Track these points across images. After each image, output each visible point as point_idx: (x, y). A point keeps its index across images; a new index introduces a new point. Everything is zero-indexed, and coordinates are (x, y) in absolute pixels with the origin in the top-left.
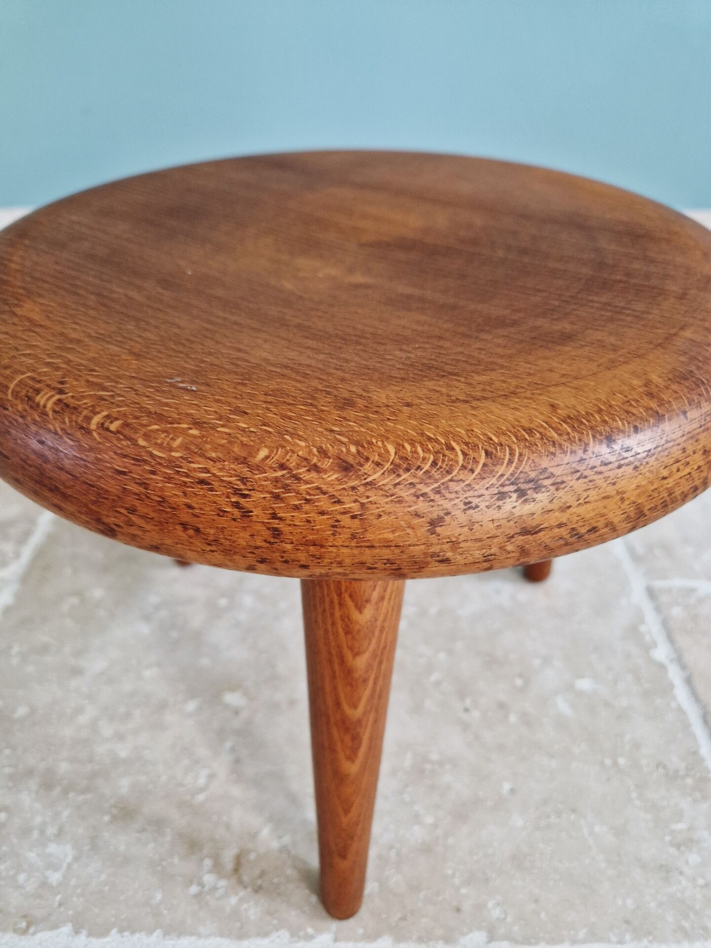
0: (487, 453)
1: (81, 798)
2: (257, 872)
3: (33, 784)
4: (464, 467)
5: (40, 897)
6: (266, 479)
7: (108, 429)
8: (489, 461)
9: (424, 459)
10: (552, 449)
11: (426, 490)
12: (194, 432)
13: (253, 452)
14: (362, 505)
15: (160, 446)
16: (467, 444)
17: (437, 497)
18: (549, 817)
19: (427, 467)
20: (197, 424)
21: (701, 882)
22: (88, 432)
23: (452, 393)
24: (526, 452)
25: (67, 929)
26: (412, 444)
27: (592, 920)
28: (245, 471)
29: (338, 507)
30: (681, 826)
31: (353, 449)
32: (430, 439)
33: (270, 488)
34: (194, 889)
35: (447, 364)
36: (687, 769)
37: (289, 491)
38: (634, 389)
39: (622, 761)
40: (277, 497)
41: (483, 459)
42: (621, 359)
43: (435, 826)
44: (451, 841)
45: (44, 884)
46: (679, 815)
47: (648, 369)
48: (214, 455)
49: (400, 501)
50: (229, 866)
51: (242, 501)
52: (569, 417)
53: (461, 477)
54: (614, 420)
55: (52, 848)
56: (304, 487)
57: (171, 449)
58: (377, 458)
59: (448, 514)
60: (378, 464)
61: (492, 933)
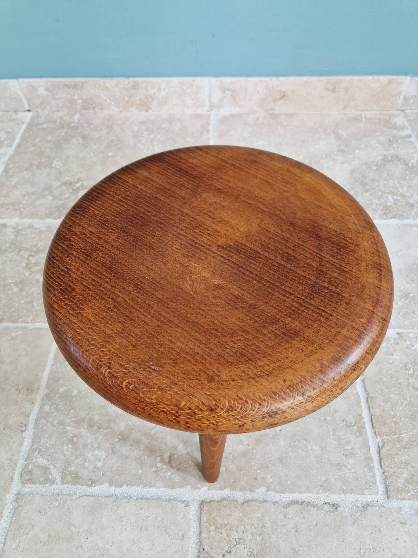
0: (260, 404)
1: (105, 431)
2: (178, 462)
3: (85, 425)
4: (251, 409)
5: (95, 472)
6: (185, 413)
7: (129, 388)
8: (260, 407)
9: (238, 407)
10: (282, 401)
11: (238, 417)
12: (159, 393)
13: (180, 403)
14: (217, 422)
15: (148, 398)
16: (252, 400)
17: (242, 419)
18: (295, 442)
19: (238, 410)
20: (160, 389)
21: (353, 471)
22: (122, 388)
23: (249, 373)
24: (273, 402)
25: (107, 484)
26: (234, 401)
27: (308, 484)
28: (177, 409)
29: (209, 422)
30: (348, 447)
31: (214, 403)
32: (240, 398)
33: (186, 415)
34: (154, 469)
35: (249, 352)
36: (356, 423)
37: (192, 417)
38: (316, 369)
39: (328, 418)
40: (188, 418)
41: (258, 406)
42: (315, 350)
43: (248, 445)
44: (254, 451)
45: (95, 467)
46: (349, 442)
47: (324, 356)
48: (166, 403)
49: (229, 421)
50: (167, 460)
51: (177, 418)
52: (290, 386)
53: (250, 413)
54: (306, 386)
55: (97, 452)
56: (197, 416)
57: (152, 399)
58: (221, 407)
59: (245, 423)
60: (222, 409)
61: (268, 488)
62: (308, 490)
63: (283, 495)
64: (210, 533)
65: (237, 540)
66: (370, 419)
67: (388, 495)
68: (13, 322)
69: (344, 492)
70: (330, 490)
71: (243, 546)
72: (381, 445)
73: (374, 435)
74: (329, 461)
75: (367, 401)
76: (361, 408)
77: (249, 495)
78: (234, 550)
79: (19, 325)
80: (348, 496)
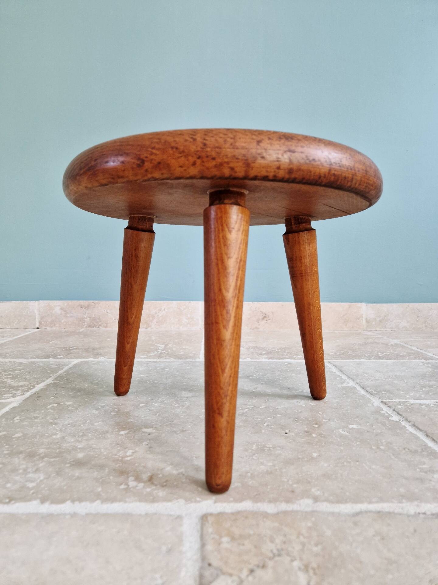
2: (164, 481)
18: (343, 463)
27: (380, 495)
36: (422, 450)
39: (382, 447)
43: (274, 466)
44: (284, 470)
46: (423, 463)
50: (145, 479)
61: (316, 499)
63: (342, 506)
64: (222, 545)
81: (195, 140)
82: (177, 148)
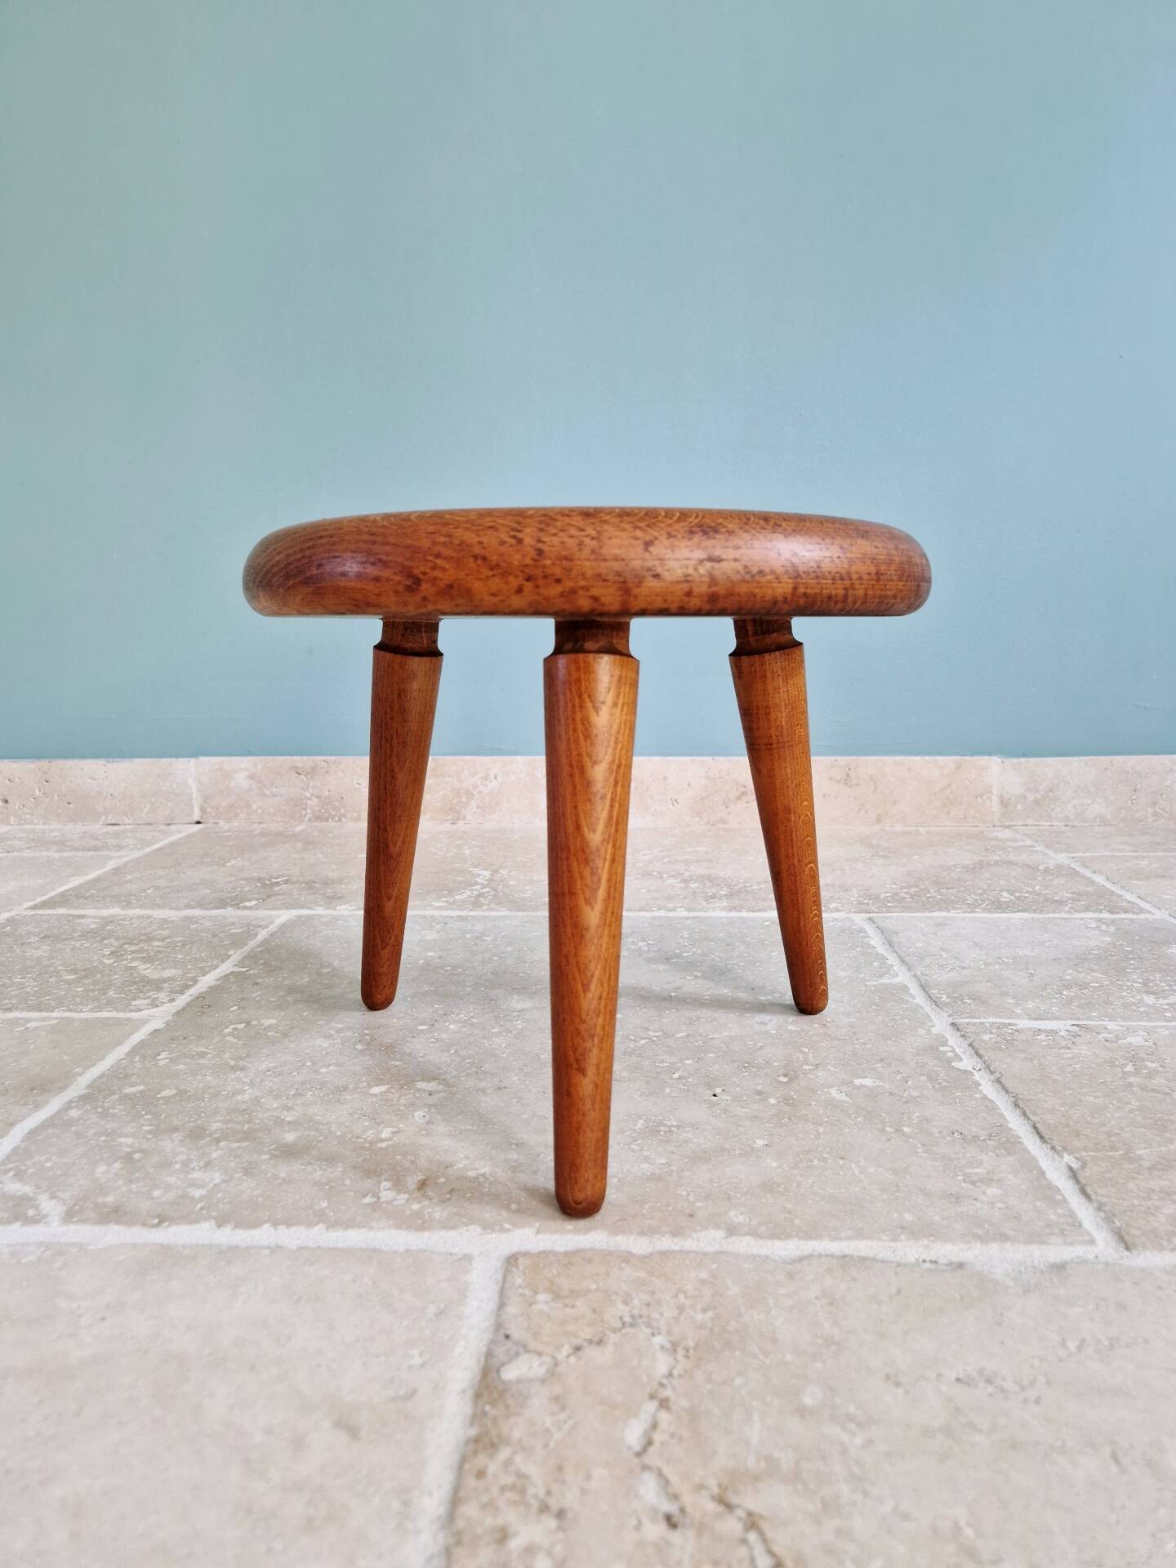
2: (447, 1189)
3: (178, 1136)
5: (178, 1204)
21: (1000, 1205)
25: (209, 1224)
27: (860, 1226)
30: (978, 1170)
34: (368, 1200)
36: (991, 1136)
39: (907, 1129)
43: (668, 1164)
44: (686, 1174)
45: (184, 1197)
46: (976, 1163)
50: (413, 1186)
55: (196, 1175)
61: (732, 1231)
62: (860, 1234)
63: (778, 1244)
64: (533, 1306)
65: (627, 1319)
66: (1031, 1129)
67: (1126, 1244)
68: (41, 1011)
69: (984, 1240)
70: (932, 1235)
71: (648, 1331)
72: (1075, 1165)
73: (1051, 1154)
74: (920, 1190)
75: (1016, 1105)
76: (1002, 1116)
77: (666, 1243)
78: (613, 1338)
79: (55, 1014)
80: (994, 1247)
81: (520, 541)
82: (484, 559)
